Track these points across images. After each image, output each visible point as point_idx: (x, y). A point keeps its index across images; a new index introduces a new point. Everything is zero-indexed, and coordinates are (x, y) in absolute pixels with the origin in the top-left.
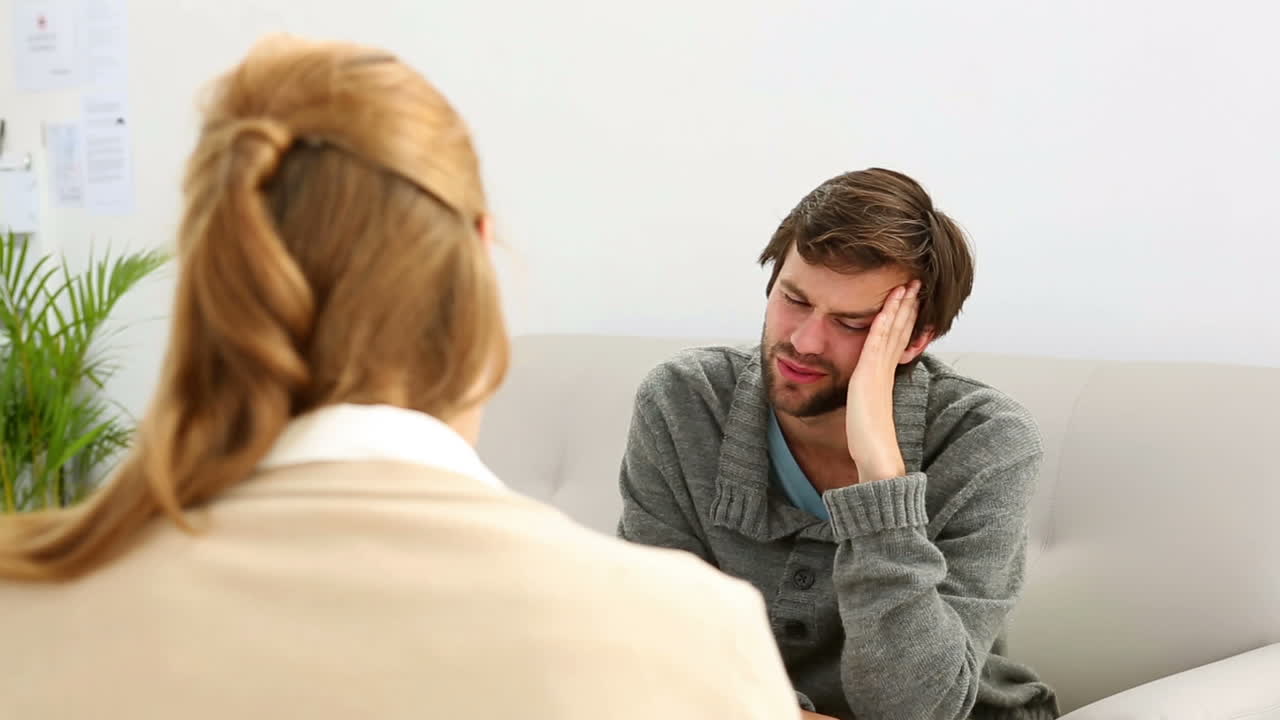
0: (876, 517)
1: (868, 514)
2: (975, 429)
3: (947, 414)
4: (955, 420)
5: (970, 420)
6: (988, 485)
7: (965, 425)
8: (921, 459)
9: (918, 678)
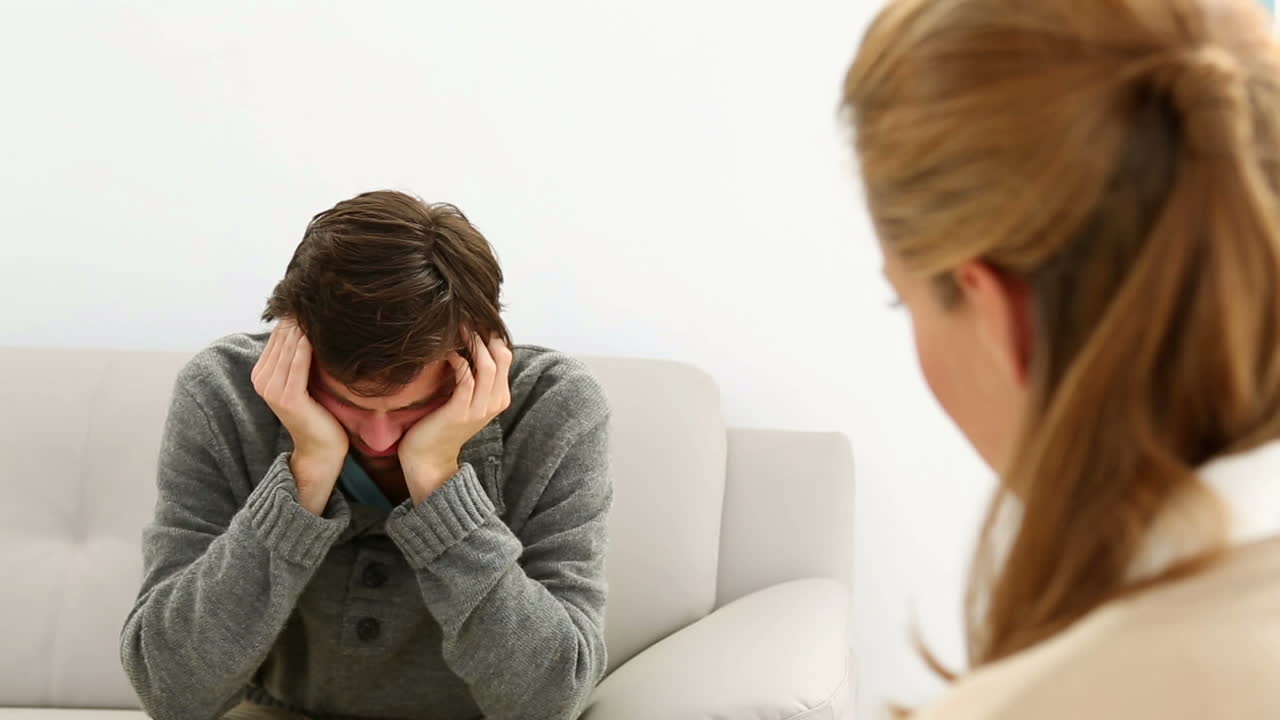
0: (434, 541)
1: (425, 541)
2: (549, 392)
3: (522, 383)
4: (530, 388)
5: (543, 383)
6: (573, 451)
7: (540, 389)
8: (500, 436)
9: (538, 666)
